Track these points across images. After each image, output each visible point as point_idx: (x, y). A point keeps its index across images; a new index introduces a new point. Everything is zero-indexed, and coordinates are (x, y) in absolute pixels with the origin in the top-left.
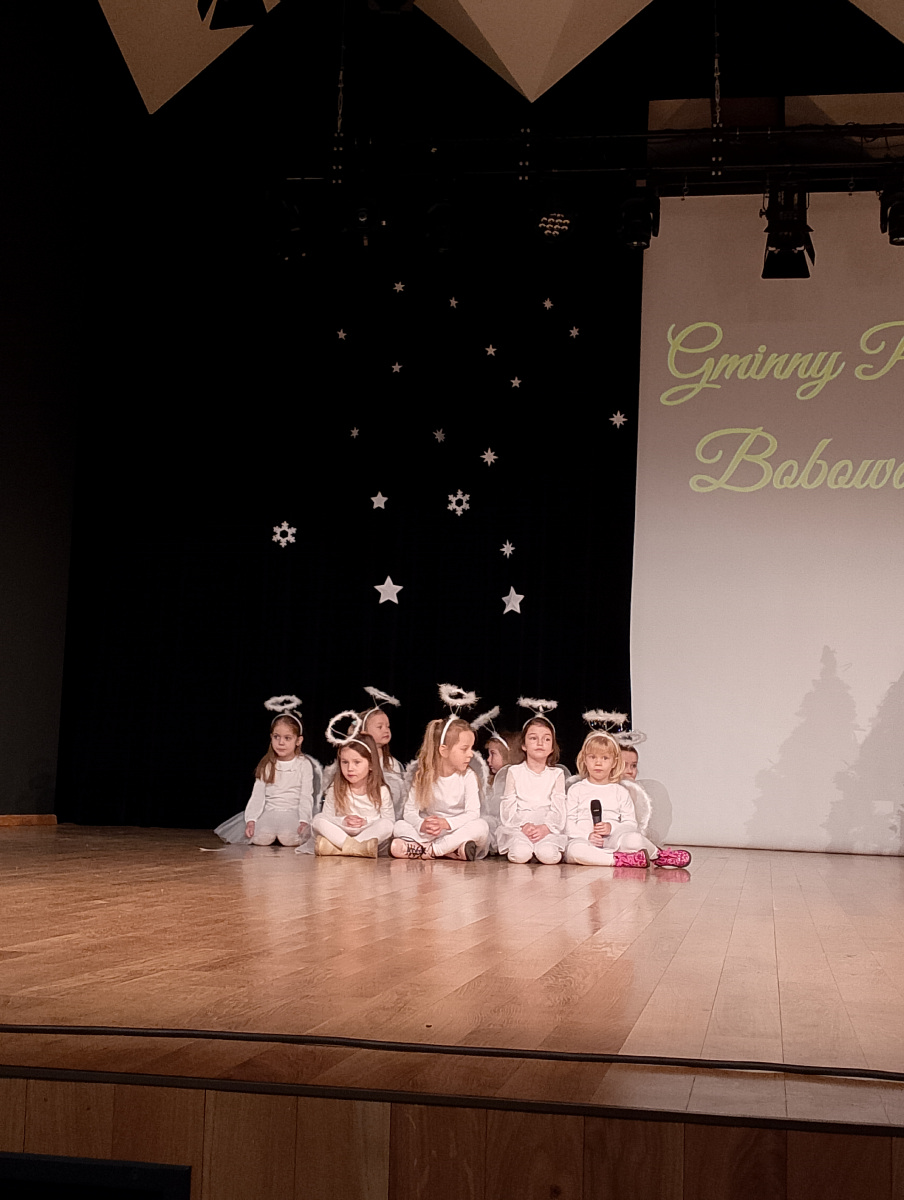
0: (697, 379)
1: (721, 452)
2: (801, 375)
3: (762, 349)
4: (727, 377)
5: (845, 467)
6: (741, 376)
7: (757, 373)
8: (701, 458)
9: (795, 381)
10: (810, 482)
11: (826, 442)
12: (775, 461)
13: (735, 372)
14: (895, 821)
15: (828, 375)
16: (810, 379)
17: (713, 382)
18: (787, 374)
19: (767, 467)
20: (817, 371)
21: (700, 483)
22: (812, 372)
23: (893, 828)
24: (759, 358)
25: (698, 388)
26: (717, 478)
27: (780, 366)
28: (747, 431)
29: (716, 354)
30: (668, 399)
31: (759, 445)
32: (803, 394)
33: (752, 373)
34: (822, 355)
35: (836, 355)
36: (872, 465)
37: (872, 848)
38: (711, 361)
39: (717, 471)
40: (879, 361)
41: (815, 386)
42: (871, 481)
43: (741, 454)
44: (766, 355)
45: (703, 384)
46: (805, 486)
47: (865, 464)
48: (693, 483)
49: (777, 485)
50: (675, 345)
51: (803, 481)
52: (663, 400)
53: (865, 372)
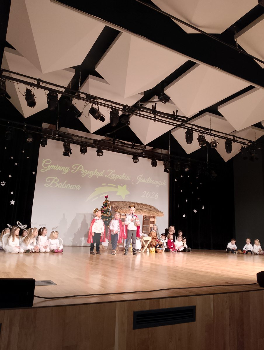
0: (47, 168)
1: (50, 181)
2: (63, 170)
3: (58, 165)
4: (52, 168)
5: (69, 185)
6: (54, 169)
7: (57, 169)
8: (47, 181)
9: (62, 171)
10: (64, 187)
11: (66, 181)
12: (58, 183)
13: (53, 168)
14: (72, 241)
15: (67, 171)
16: (65, 171)
17: (50, 169)
18: (61, 170)
19: (57, 184)
20: (66, 170)
21: (46, 185)
22: (65, 170)
23: (72, 242)
24: (57, 166)
25: (47, 170)
26: (49, 184)
27: (60, 168)
28: (54, 178)
29: (50, 165)
30: (42, 171)
31: (56, 180)
32: (63, 173)
33: (56, 169)
34: (67, 168)
35: (69, 168)
36: (73, 186)
37: (68, 245)
38: (49, 166)
39: (49, 183)
40: (75, 170)
41: (65, 172)
42: (73, 188)
43: (53, 181)
44: (58, 166)
45: (48, 169)
46: (63, 187)
47: (72, 185)
48: (45, 185)
49: (58, 187)
50: (44, 162)
51: (62, 187)
52: (41, 171)
53: (73, 171)
